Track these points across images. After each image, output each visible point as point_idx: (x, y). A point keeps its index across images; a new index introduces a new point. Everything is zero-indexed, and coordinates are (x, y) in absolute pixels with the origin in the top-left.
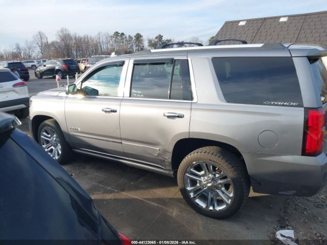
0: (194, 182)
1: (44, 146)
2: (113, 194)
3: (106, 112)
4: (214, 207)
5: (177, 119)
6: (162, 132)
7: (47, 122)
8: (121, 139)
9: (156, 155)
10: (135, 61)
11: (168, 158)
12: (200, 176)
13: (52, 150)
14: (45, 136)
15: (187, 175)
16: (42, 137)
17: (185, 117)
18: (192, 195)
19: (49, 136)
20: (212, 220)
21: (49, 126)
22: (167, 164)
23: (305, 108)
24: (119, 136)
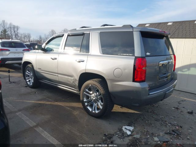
0: (88, 97)
1: (26, 78)
2: (51, 102)
3: (53, 59)
4: (95, 111)
5: (81, 62)
6: (75, 69)
7: (29, 65)
8: (58, 74)
9: (72, 82)
10: (68, 34)
11: (77, 83)
12: (91, 94)
13: (30, 80)
14: (28, 73)
15: (85, 93)
16: (26, 73)
17: (85, 61)
18: (86, 104)
19: (29, 73)
20: (93, 118)
21: (29, 67)
22: (77, 87)
23: (135, 57)
24: (57, 72)
